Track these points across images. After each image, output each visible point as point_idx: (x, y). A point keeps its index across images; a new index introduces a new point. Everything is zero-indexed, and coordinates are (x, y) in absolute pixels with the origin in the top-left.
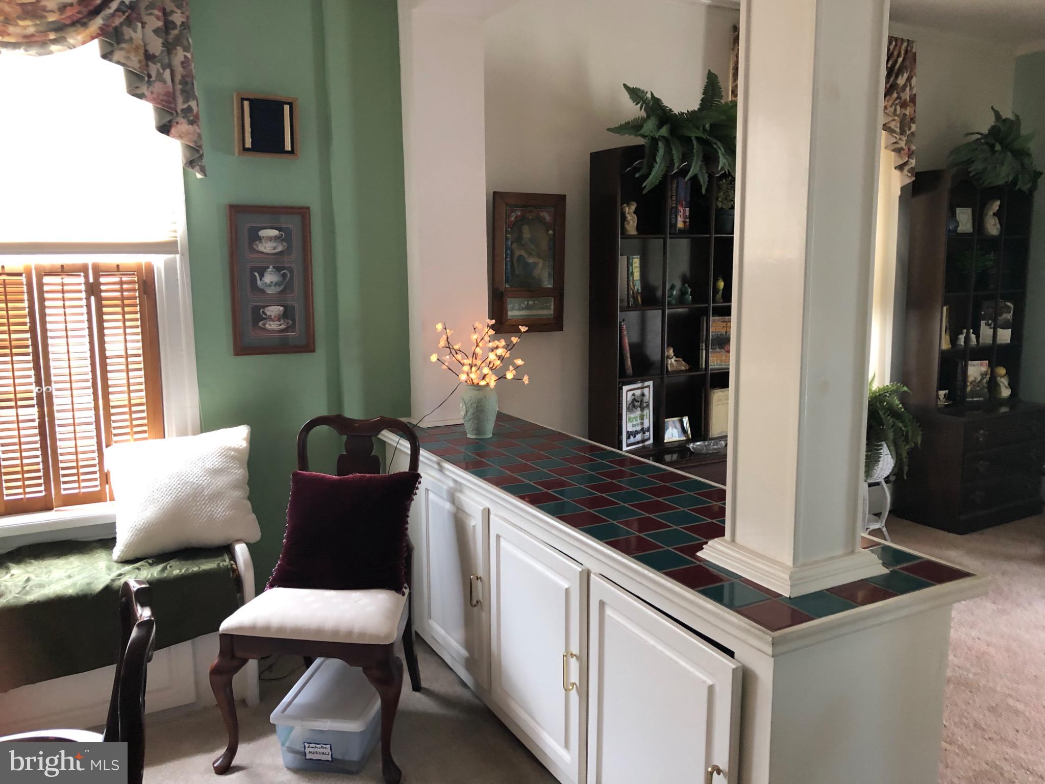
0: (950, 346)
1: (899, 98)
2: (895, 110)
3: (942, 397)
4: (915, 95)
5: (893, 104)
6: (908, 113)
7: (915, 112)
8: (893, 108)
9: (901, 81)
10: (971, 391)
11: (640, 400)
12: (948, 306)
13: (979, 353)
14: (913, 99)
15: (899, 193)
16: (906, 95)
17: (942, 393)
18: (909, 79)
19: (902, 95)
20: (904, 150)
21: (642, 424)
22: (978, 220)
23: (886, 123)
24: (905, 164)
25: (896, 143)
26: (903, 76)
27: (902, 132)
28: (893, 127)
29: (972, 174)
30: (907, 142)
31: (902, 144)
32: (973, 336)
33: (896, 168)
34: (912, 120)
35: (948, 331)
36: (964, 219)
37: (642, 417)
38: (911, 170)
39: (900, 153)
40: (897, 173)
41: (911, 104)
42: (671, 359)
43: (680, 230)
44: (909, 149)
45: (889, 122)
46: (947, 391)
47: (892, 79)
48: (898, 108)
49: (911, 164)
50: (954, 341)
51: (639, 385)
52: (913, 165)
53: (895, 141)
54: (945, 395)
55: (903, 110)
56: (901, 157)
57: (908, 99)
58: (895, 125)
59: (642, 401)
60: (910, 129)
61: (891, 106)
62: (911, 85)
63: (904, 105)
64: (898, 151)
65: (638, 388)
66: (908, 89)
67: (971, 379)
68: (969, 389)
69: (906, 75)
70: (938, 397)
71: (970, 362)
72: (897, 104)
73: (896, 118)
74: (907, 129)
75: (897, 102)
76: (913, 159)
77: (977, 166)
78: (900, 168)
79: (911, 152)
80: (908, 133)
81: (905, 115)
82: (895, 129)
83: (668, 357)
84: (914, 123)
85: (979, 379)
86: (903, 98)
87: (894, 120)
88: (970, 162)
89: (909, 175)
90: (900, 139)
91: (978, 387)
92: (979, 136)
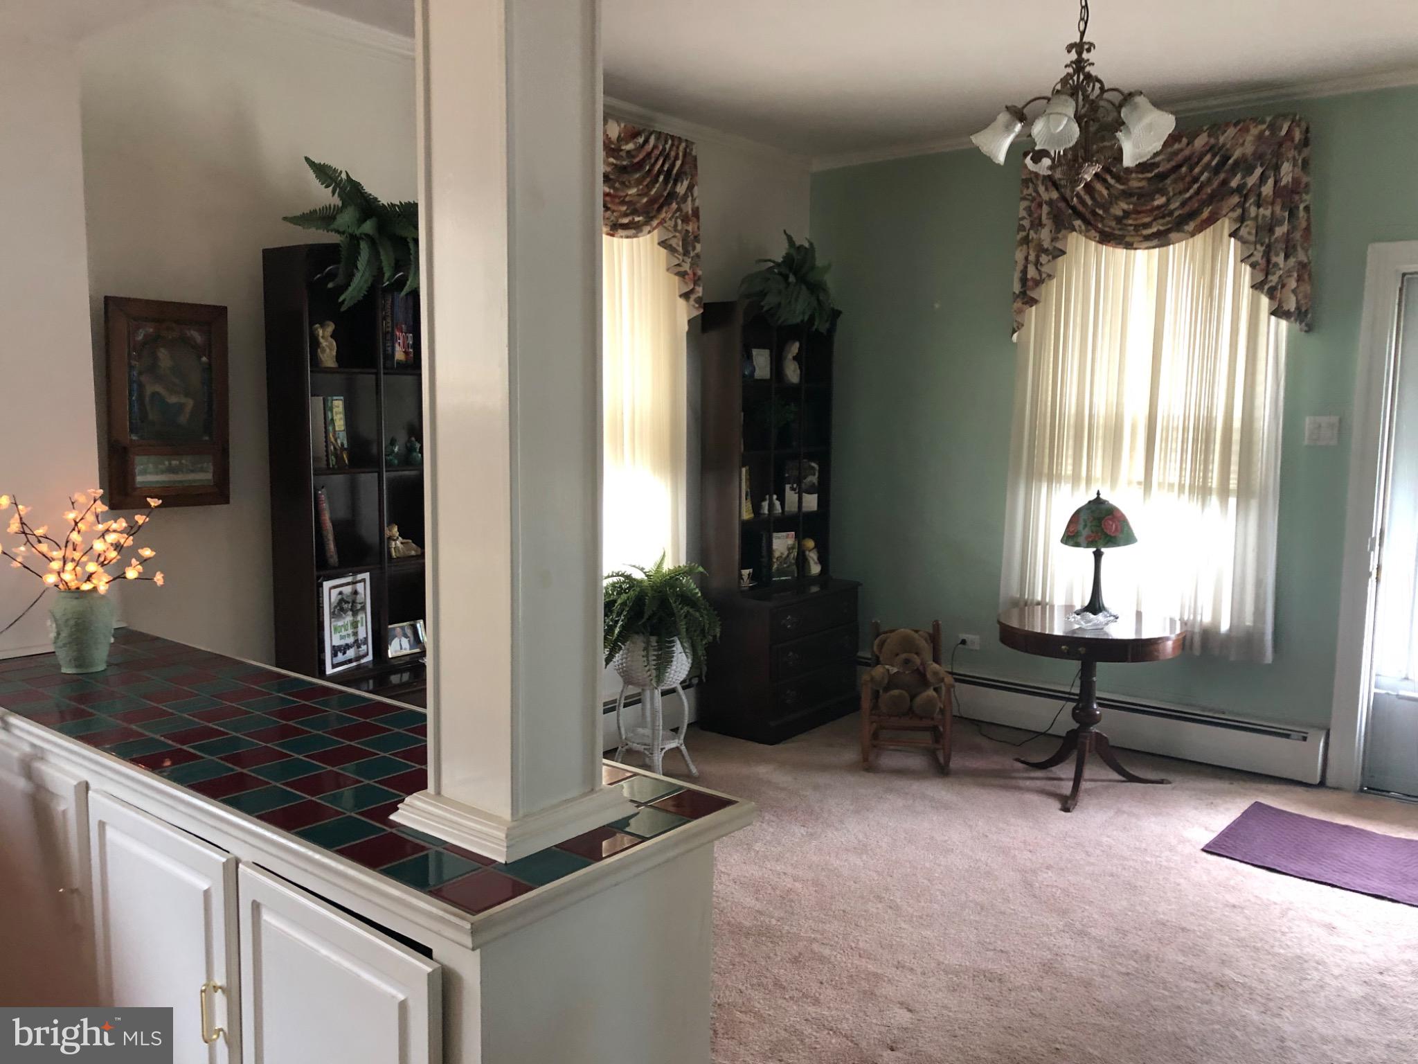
0: (752, 515)
1: (679, 209)
2: (676, 225)
3: (745, 577)
4: (698, 208)
5: (672, 216)
6: (691, 230)
7: (698, 228)
8: (672, 223)
9: (681, 189)
10: (778, 569)
11: (350, 600)
12: (748, 468)
13: (784, 523)
14: (696, 212)
15: (686, 328)
16: (688, 207)
17: (746, 572)
18: (690, 188)
19: (683, 206)
20: (688, 274)
21: (355, 634)
22: (777, 364)
23: (666, 240)
24: (692, 291)
25: (679, 265)
26: (682, 182)
27: (686, 253)
28: (674, 245)
29: (765, 309)
30: (692, 265)
31: (686, 267)
32: (777, 503)
33: (681, 296)
34: (696, 238)
35: (749, 497)
36: (761, 362)
37: (355, 625)
38: (698, 300)
39: (684, 278)
40: (681, 303)
41: (695, 219)
42: (395, 540)
43: (399, 363)
44: (694, 274)
45: (669, 239)
46: (751, 570)
47: (670, 185)
48: (679, 222)
49: (698, 292)
50: (756, 508)
51: (349, 579)
52: (700, 294)
53: (677, 262)
54: (749, 575)
55: (684, 225)
56: (686, 283)
57: (690, 212)
58: (677, 243)
59: (354, 602)
60: (694, 248)
61: (670, 219)
62: (692, 196)
63: (686, 220)
64: (682, 275)
65: (348, 584)
66: (690, 199)
67: (777, 554)
68: (775, 566)
69: (686, 183)
70: (741, 576)
71: (775, 535)
72: (677, 218)
73: (677, 234)
74: (690, 248)
75: (678, 214)
76: (699, 286)
77: (770, 301)
78: (686, 296)
79: (696, 278)
80: (692, 254)
81: (687, 231)
82: (678, 248)
83: (390, 538)
84: (699, 242)
85: (786, 553)
86: (685, 211)
87: (674, 237)
88: (763, 294)
89: (697, 305)
90: (683, 261)
91: (785, 563)
92: (772, 264)
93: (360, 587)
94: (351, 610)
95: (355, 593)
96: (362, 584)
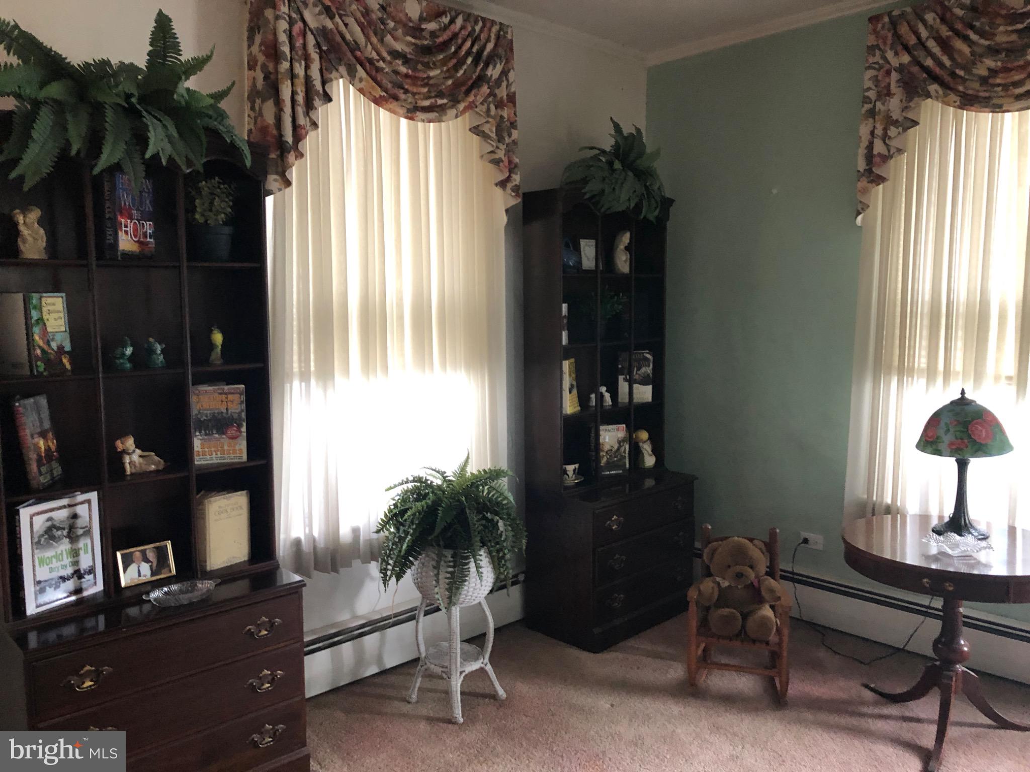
0: (579, 408)
1: (492, 94)
2: (488, 110)
3: (571, 473)
4: (514, 93)
5: (485, 101)
6: (506, 116)
7: (515, 114)
8: (484, 108)
9: (494, 72)
10: (608, 462)
11: (67, 526)
12: (572, 360)
13: (614, 416)
14: (512, 98)
15: (504, 219)
16: (502, 93)
17: (570, 468)
18: (505, 73)
19: (497, 91)
20: (502, 161)
21: (76, 563)
23: (478, 126)
24: (508, 179)
25: (492, 152)
26: (494, 67)
27: (500, 139)
28: (487, 131)
29: (587, 196)
30: (508, 152)
31: (501, 154)
32: (607, 396)
33: (496, 185)
34: (513, 125)
35: (575, 391)
36: (588, 250)
37: (75, 553)
38: (516, 189)
39: (499, 166)
40: (499, 191)
41: (511, 104)
42: (129, 454)
43: (127, 255)
44: (510, 162)
45: (482, 124)
46: (577, 466)
47: (479, 68)
48: (492, 107)
49: (515, 181)
50: (583, 400)
51: (64, 501)
52: (517, 183)
53: (491, 149)
54: (574, 470)
55: (499, 111)
56: (501, 171)
57: (505, 97)
58: (490, 129)
59: (72, 528)
60: (510, 135)
61: (482, 103)
62: (508, 80)
63: (499, 105)
64: (497, 162)
65: (64, 507)
66: (504, 84)
67: (607, 447)
68: (604, 461)
69: (499, 68)
70: (565, 472)
71: (602, 428)
72: (490, 102)
73: (490, 120)
74: (505, 135)
75: (490, 99)
76: (517, 174)
77: (593, 187)
78: (502, 184)
79: (513, 166)
80: (507, 140)
81: (502, 117)
82: (491, 134)
84: (515, 128)
85: (616, 447)
86: (499, 96)
87: (487, 122)
88: (585, 181)
89: (513, 194)
90: (497, 147)
91: (615, 457)
92: (597, 152)
93: (82, 510)
94: (69, 536)
95: (75, 516)
96: (86, 505)
